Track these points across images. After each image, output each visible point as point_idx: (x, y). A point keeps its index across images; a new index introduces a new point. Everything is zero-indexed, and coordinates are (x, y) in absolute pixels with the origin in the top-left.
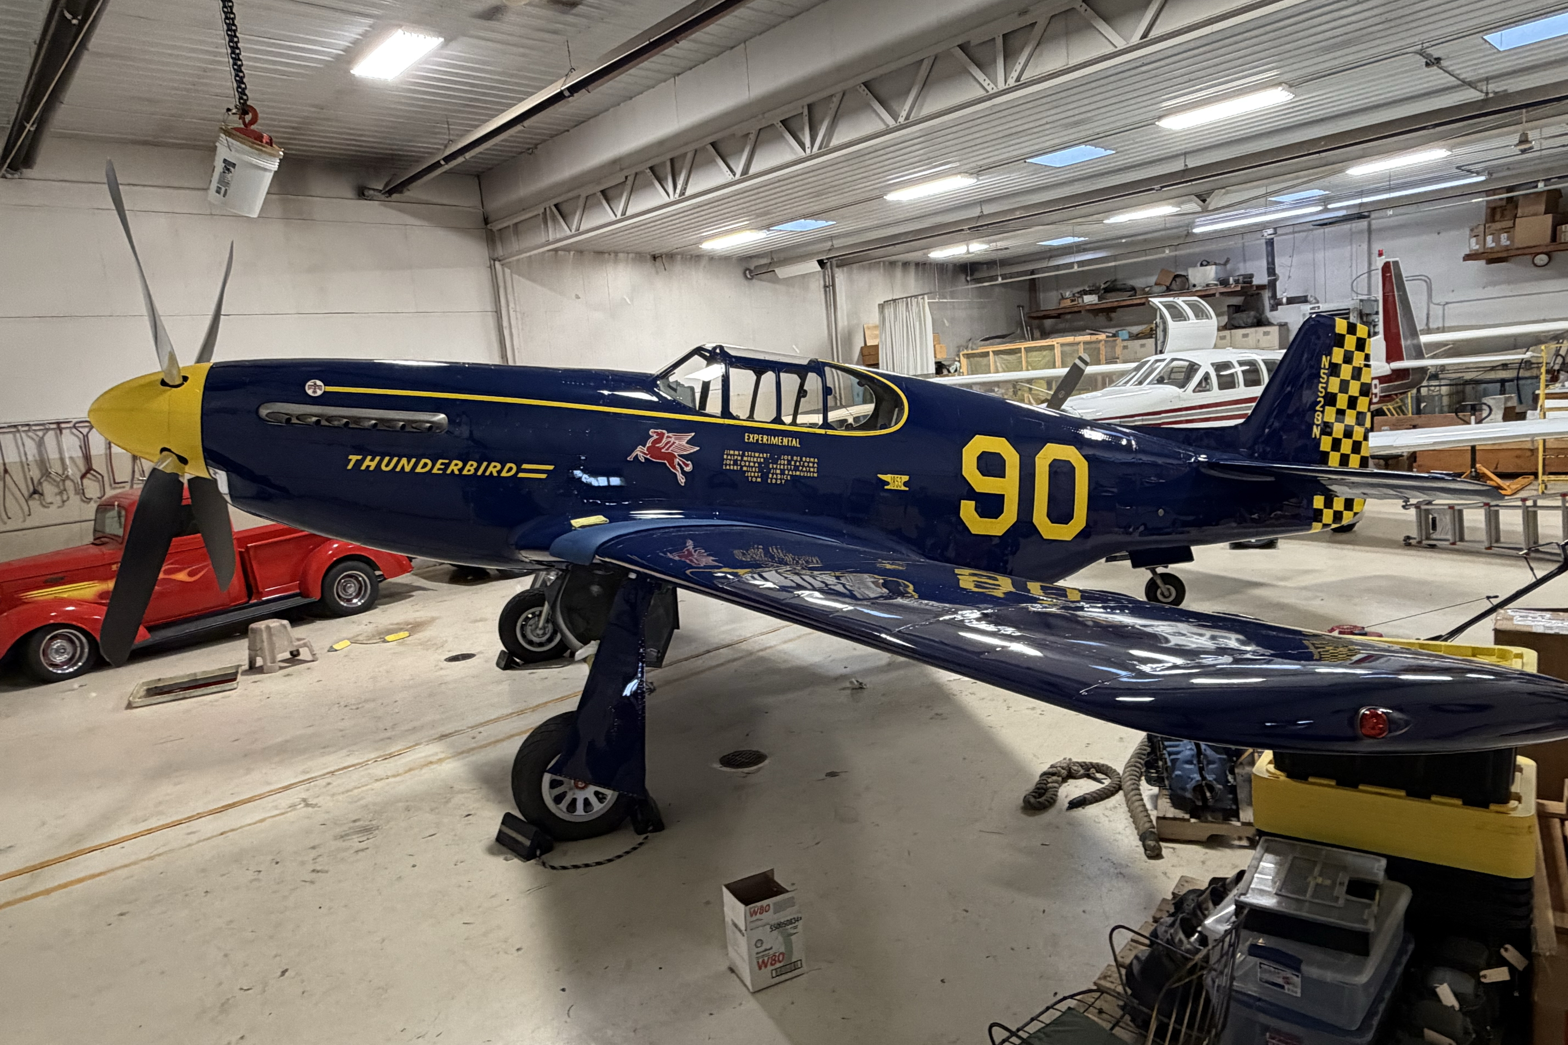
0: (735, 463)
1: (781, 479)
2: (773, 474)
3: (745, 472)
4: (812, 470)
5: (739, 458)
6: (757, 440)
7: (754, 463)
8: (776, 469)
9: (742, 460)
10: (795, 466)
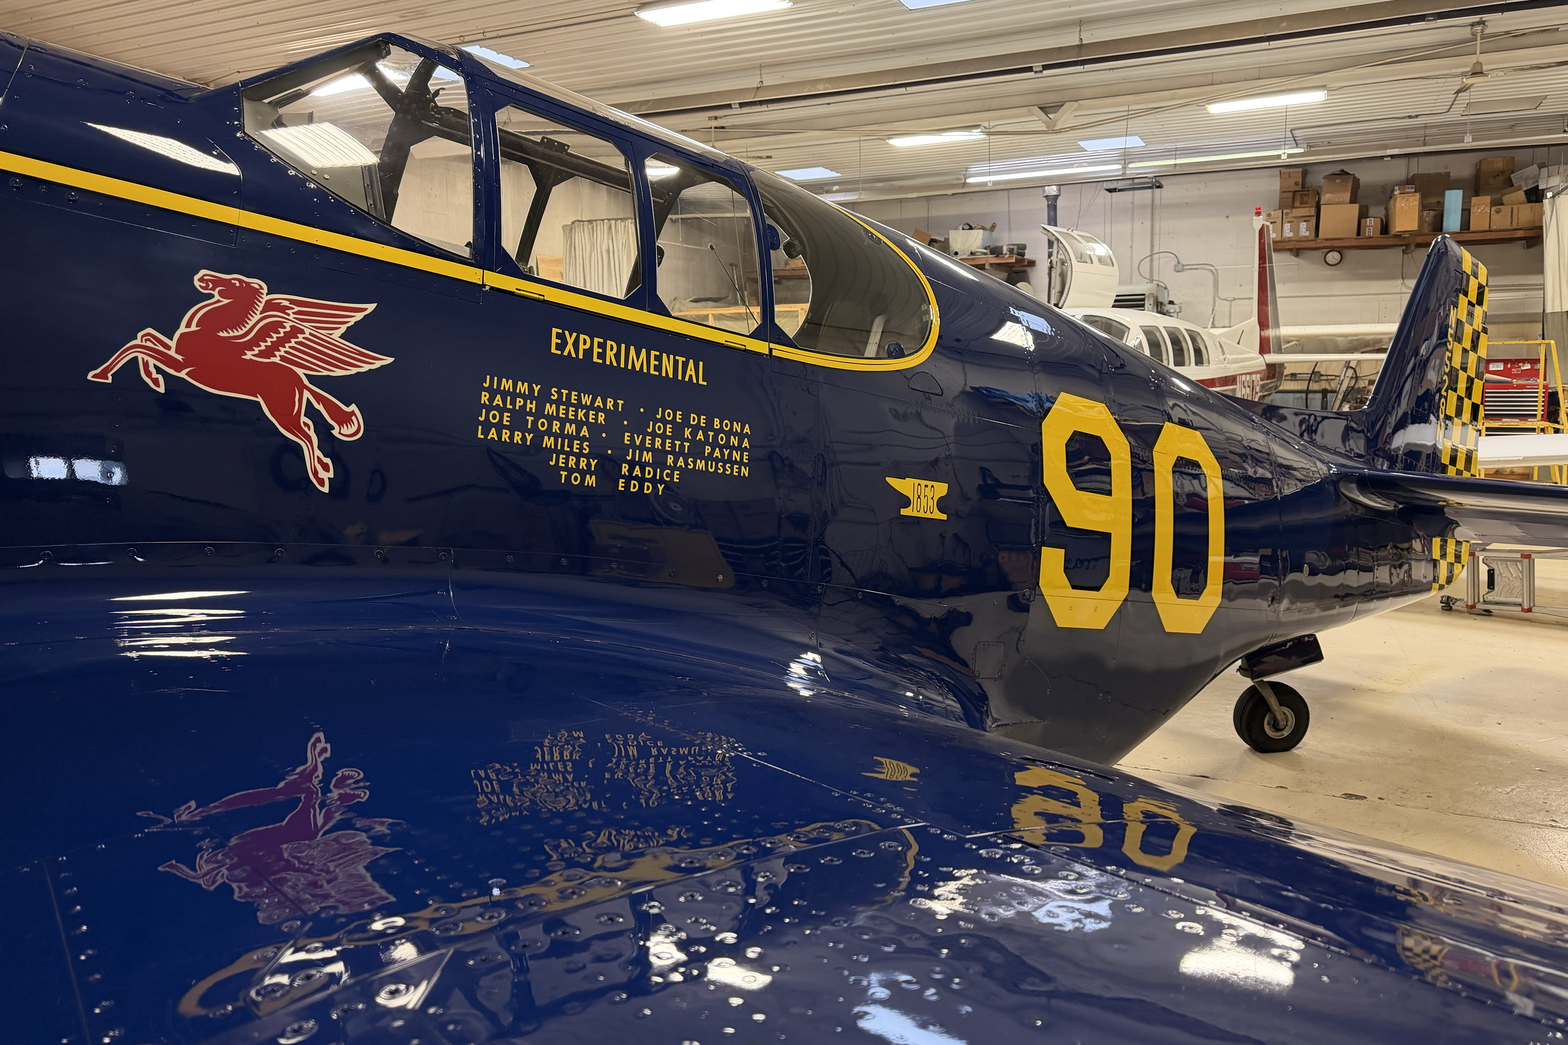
0: (518, 420)
1: (653, 480)
2: (632, 465)
3: (550, 451)
4: (736, 455)
5: (532, 406)
6: (589, 352)
7: (579, 425)
8: (642, 448)
9: (539, 413)
10: (693, 441)
